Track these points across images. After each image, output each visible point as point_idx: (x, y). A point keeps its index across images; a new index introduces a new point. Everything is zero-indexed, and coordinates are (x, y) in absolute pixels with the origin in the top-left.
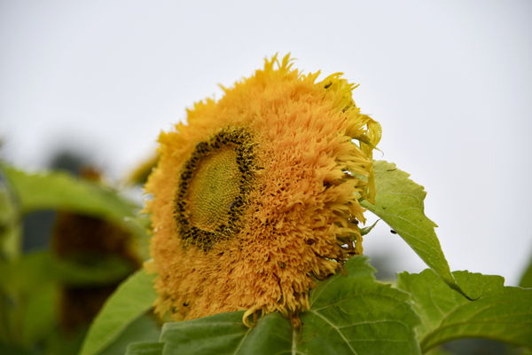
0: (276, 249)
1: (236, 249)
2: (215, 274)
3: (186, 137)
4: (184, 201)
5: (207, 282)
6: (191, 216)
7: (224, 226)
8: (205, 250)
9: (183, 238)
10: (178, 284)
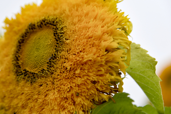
0: (74, 85)
1: (51, 83)
2: (36, 96)
3: (22, 21)
4: (20, 55)
5: (31, 101)
6: (22, 63)
7: (44, 70)
8: (31, 83)
9: (18, 75)
10: (11, 101)
